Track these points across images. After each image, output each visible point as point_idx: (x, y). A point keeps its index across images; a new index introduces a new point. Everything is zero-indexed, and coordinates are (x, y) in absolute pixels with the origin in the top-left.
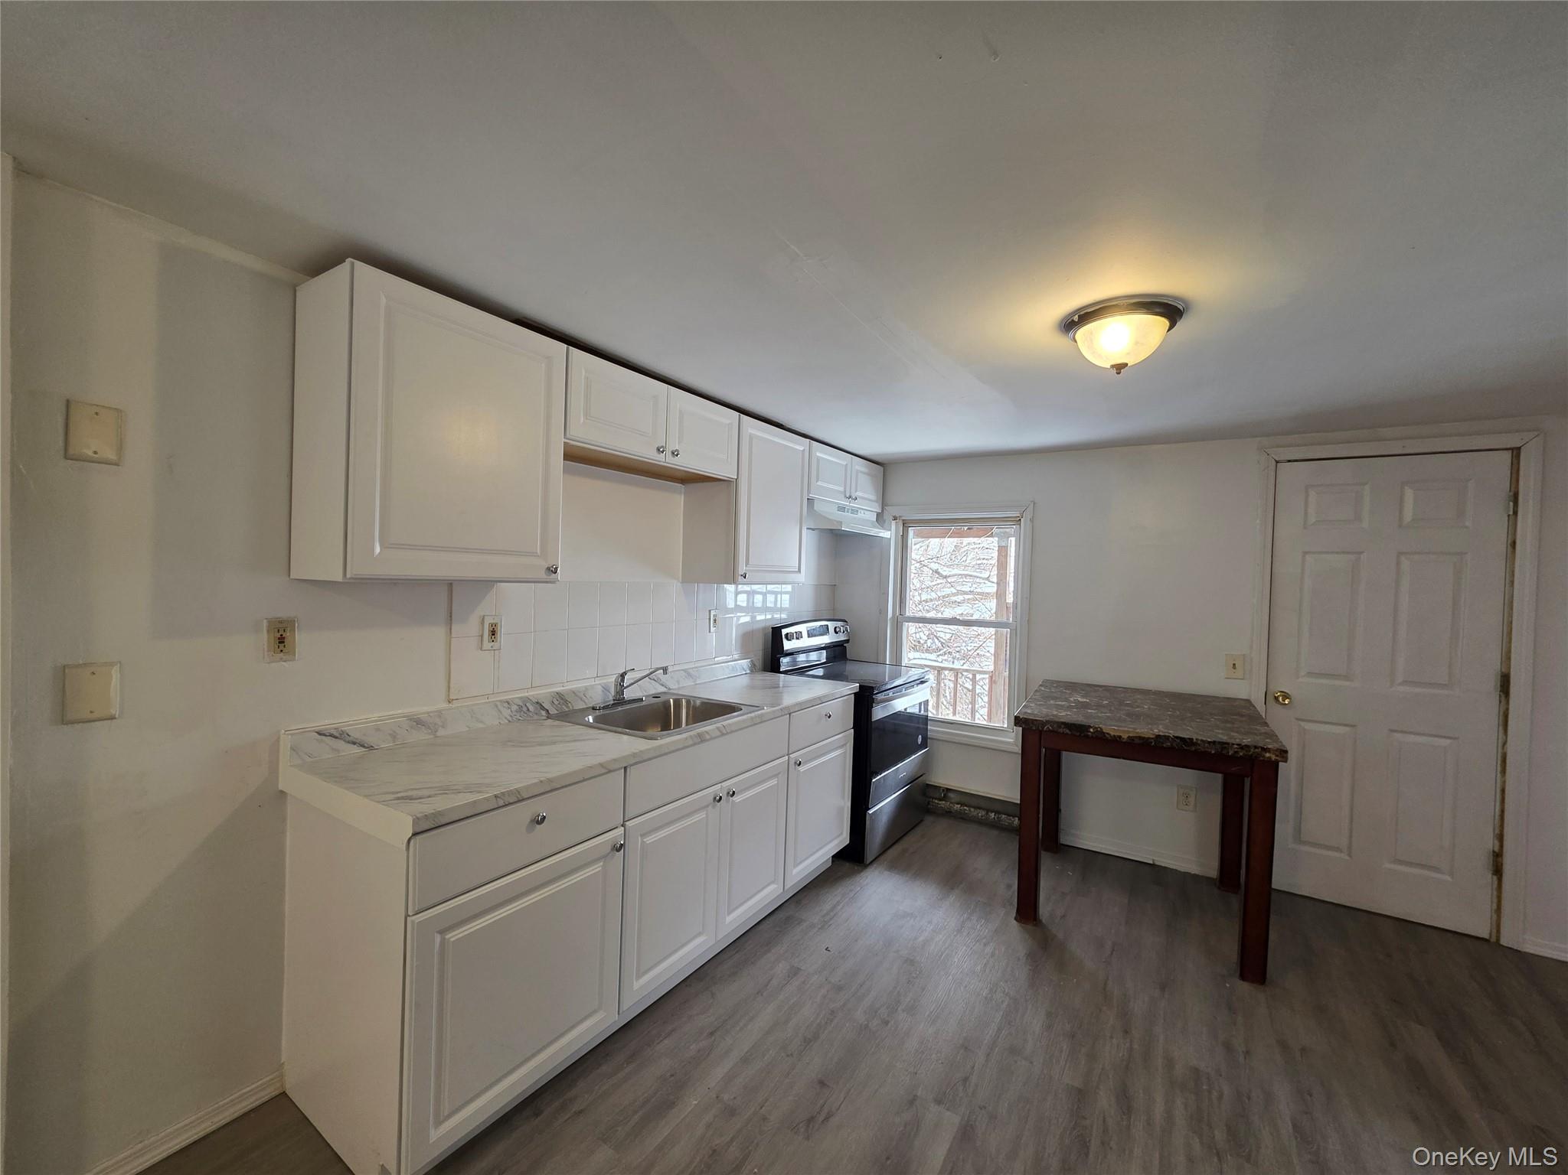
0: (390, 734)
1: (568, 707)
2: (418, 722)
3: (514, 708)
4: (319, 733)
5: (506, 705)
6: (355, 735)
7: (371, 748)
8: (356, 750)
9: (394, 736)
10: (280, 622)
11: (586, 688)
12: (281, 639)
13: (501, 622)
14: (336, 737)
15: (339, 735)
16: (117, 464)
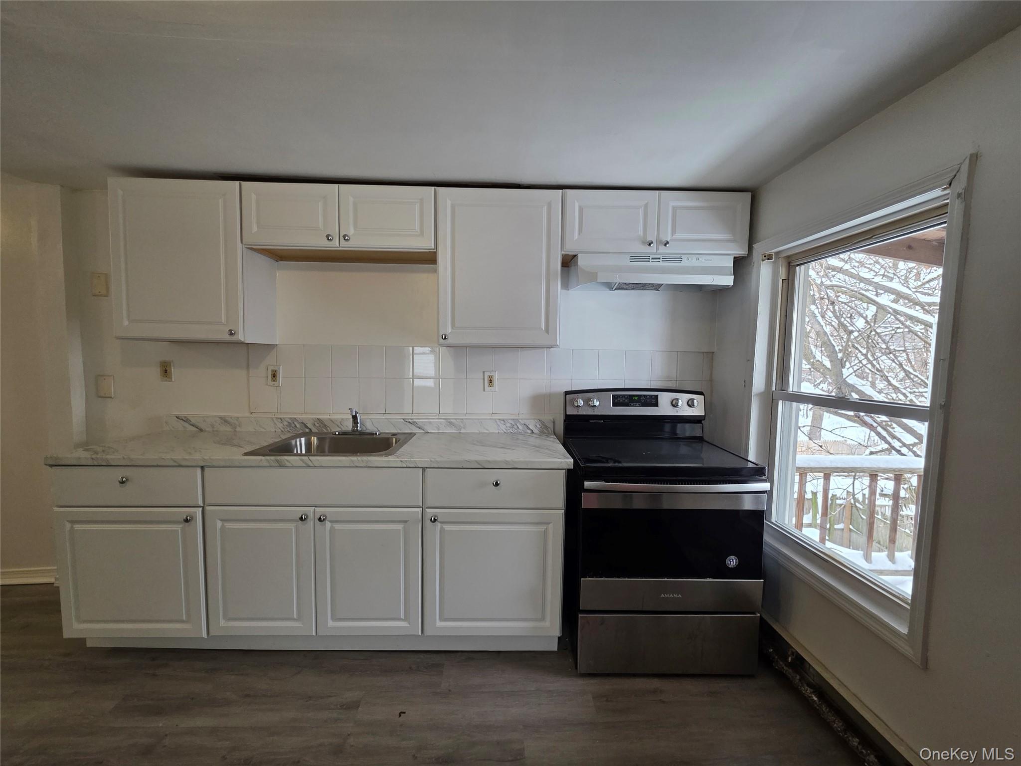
0: (211, 425)
1: (327, 430)
2: (225, 421)
3: (286, 423)
4: (177, 417)
5: (280, 420)
6: (193, 421)
7: (201, 430)
8: (194, 429)
9: (213, 426)
10: (165, 363)
11: (342, 419)
12: (166, 371)
13: (279, 369)
14: (185, 421)
15: (186, 420)
16: (106, 296)
